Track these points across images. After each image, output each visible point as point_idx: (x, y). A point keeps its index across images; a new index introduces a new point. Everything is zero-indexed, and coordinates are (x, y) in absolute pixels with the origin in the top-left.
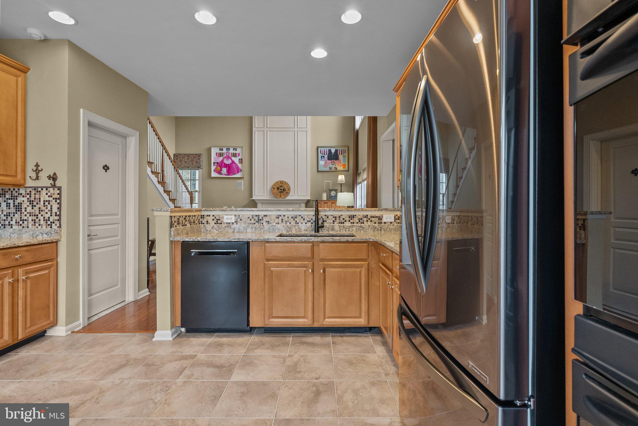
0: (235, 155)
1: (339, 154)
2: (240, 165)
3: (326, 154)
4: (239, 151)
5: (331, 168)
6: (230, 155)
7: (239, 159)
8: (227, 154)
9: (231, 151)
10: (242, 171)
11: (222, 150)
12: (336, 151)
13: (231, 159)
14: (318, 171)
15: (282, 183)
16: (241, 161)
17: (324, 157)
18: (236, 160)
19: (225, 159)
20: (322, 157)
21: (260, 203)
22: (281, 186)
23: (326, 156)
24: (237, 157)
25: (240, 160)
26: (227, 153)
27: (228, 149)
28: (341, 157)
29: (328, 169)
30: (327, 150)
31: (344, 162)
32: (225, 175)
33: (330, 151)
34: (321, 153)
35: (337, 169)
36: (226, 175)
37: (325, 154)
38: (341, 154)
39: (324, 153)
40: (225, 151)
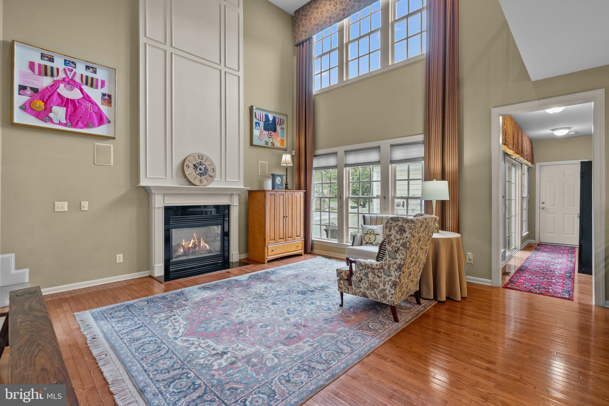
0: (92, 83)
1: (278, 125)
2: (104, 109)
3: (263, 121)
4: (101, 75)
5: (267, 143)
6: (77, 79)
7: (104, 95)
8: (66, 74)
9: (80, 70)
10: (109, 122)
11: (51, 60)
12: (274, 118)
13: (81, 90)
14: (251, 144)
15: (201, 157)
16: (108, 99)
17: (259, 124)
18: (95, 95)
19: (62, 86)
20: (256, 123)
21: (159, 194)
22: (201, 164)
23: (262, 124)
24: (97, 87)
25: (106, 97)
26: (68, 73)
27: (70, 63)
28: (278, 128)
29: (263, 144)
30: (264, 115)
31: (283, 136)
32: (60, 124)
33: (267, 116)
34: (256, 117)
35: (274, 145)
36: (65, 125)
37: (260, 121)
38: (280, 125)
39: (259, 119)
40: (59, 63)
